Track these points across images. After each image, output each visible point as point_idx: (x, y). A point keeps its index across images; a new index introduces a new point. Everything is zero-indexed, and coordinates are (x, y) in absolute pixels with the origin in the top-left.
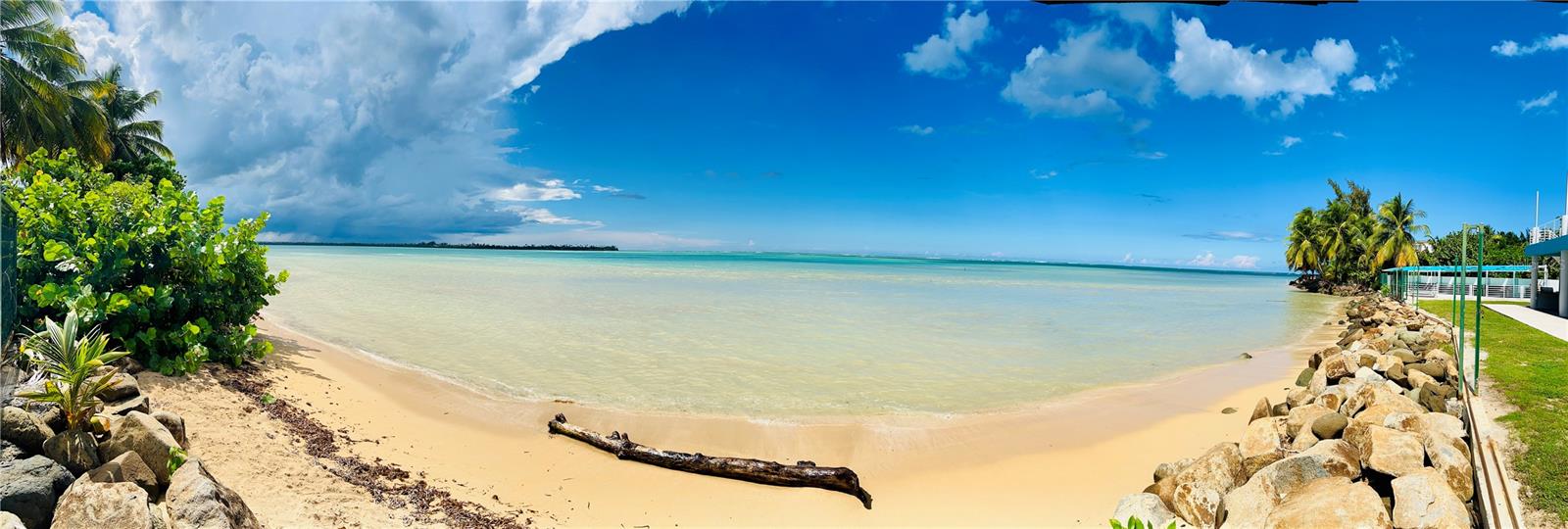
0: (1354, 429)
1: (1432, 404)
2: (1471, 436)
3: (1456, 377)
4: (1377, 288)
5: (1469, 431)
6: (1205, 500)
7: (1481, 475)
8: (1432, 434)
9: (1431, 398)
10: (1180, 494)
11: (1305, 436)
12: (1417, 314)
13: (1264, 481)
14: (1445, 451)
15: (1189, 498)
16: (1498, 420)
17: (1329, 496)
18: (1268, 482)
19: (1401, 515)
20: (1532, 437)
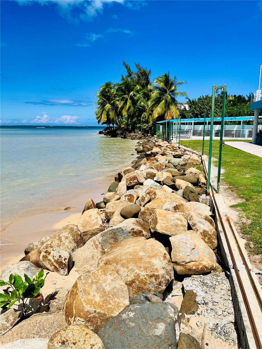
0: (145, 212)
1: (191, 198)
2: (215, 215)
3: (204, 183)
4: (153, 134)
5: (214, 212)
6: (60, 256)
7: (222, 235)
8: (192, 213)
9: (190, 195)
10: (43, 256)
11: (116, 218)
12: (179, 148)
13: (94, 242)
14: (200, 222)
15: (50, 257)
16: (232, 207)
17: (134, 246)
18: (97, 243)
19: (176, 255)
20: (253, 216)
